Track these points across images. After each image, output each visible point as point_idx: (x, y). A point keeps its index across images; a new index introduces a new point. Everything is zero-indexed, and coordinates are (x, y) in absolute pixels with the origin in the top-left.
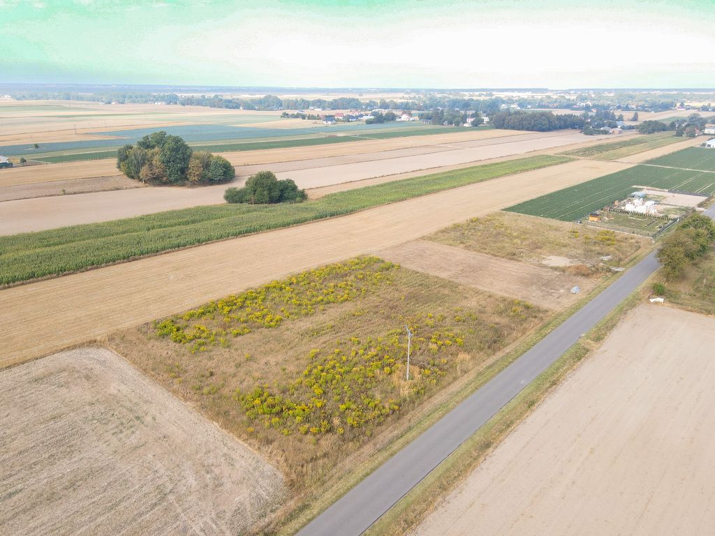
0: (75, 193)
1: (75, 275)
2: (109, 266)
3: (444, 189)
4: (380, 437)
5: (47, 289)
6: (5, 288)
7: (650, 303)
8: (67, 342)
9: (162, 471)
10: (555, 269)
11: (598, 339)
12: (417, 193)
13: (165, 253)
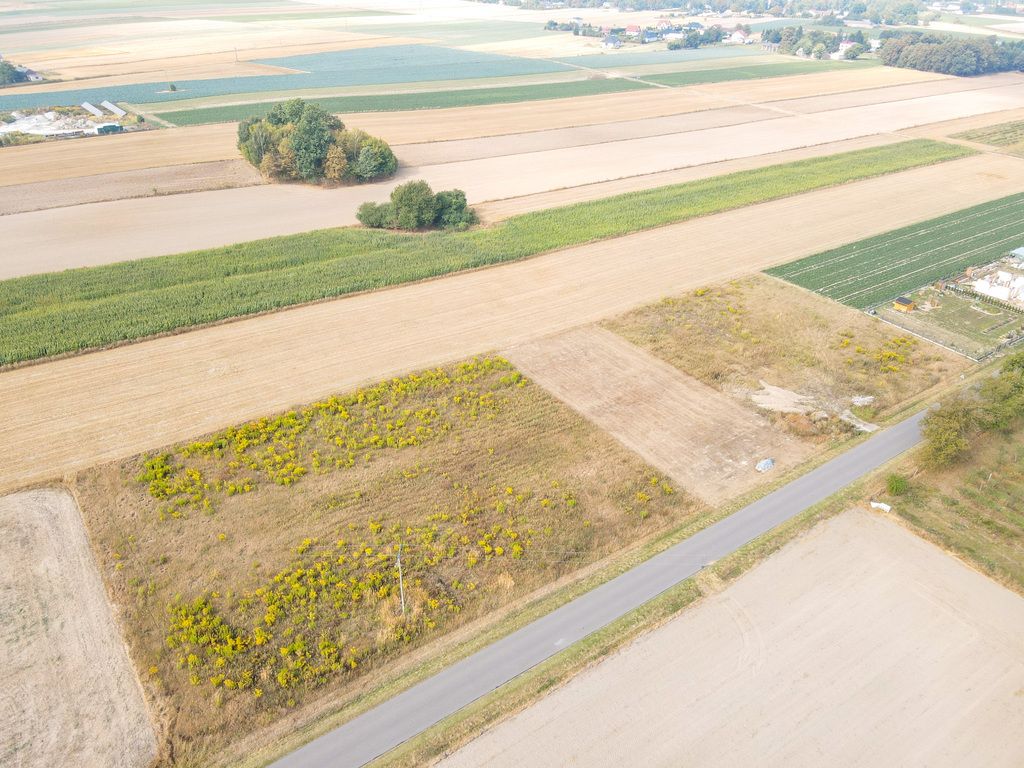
0: (170, 194)
1: (98, 354)
2: (147, 340)
3: (696, 216)
4: (309, 708)
5: (55, 376)
6: (7, 370)
7: (868, 508)
8: (33, 475)
9: (30, 713)
10: (765, 413)
11: (730, 574)
12: (646, 224)
13: (226, 323)
